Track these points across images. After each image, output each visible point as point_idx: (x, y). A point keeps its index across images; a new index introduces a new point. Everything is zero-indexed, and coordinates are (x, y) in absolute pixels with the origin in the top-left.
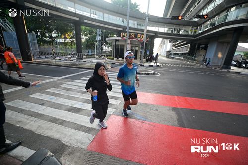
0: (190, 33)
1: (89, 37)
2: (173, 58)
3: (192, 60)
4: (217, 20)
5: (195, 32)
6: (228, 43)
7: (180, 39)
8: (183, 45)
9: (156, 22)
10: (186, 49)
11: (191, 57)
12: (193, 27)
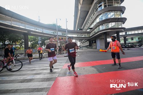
0: (87, 36)
1: (33, 42)
2: (82, 49)
3: (91, 48)
4: (96, 30)
5: (89, 36)
6: (103, 39)
7: (84, 39)
8: (85, 42)
9: (71, 32)
10: (87, 43)
11: (90, 47)
12: (88, 33)
